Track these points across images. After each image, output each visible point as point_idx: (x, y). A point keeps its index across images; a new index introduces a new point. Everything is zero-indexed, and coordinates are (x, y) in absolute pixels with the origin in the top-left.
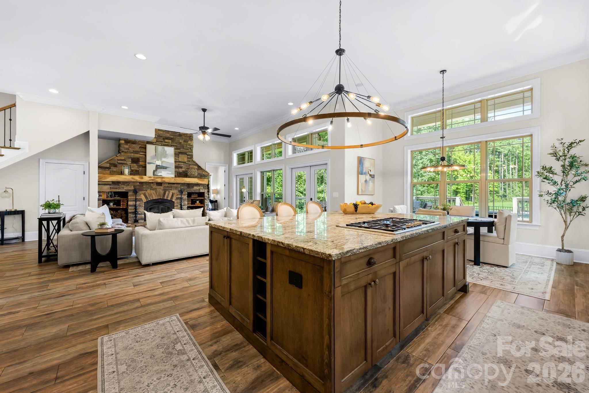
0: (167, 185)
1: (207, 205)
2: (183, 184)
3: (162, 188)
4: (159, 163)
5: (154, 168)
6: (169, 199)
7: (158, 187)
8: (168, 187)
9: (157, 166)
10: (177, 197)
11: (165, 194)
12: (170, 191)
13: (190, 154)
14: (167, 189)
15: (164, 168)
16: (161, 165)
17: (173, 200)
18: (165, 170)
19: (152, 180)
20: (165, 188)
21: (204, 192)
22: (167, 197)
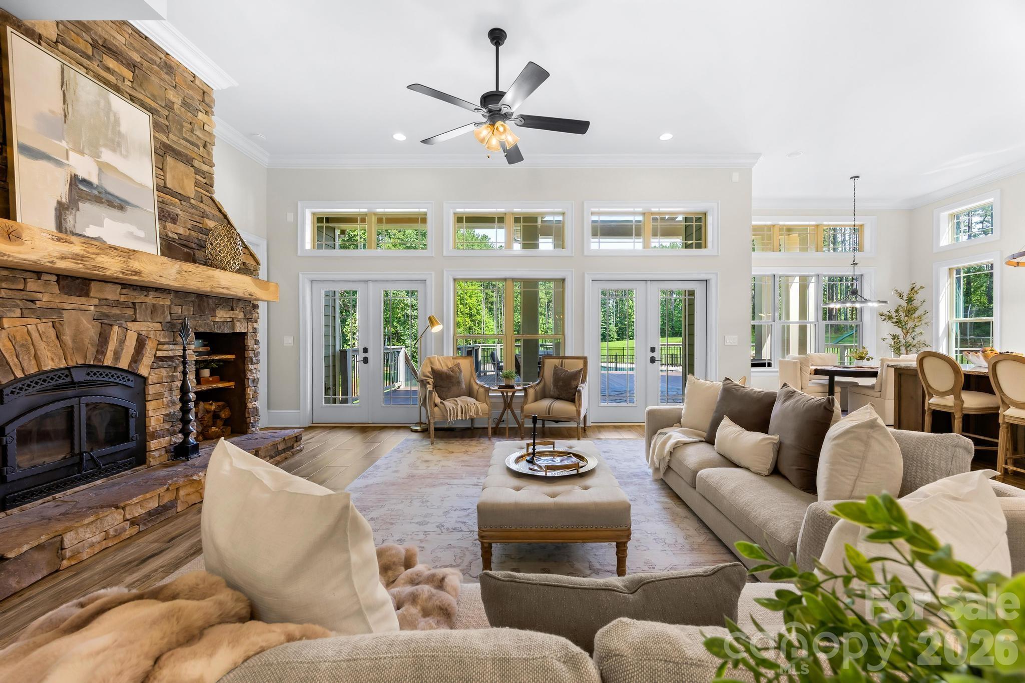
0: (112, 293)
1: (254, 381)
2: (180, 295)
3: (90, 305)
4: (85, 168)
5: (62, 191)
6: (124, 364)
7: (72, 302)
8: (118, 304)
9: (75, 181)
10: (159, 354)
11: (103, 339)
12: (130, 324)
13: (205, 168)
14: (118, 317)
15: (110, 204)
16: (94, 180)
17: (143, 371)
18: (116, 213)
19: (76, 257)
20: (105, 310)
21: (245, 334)
22: (117, 356)
